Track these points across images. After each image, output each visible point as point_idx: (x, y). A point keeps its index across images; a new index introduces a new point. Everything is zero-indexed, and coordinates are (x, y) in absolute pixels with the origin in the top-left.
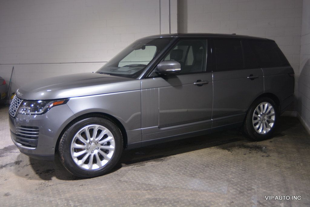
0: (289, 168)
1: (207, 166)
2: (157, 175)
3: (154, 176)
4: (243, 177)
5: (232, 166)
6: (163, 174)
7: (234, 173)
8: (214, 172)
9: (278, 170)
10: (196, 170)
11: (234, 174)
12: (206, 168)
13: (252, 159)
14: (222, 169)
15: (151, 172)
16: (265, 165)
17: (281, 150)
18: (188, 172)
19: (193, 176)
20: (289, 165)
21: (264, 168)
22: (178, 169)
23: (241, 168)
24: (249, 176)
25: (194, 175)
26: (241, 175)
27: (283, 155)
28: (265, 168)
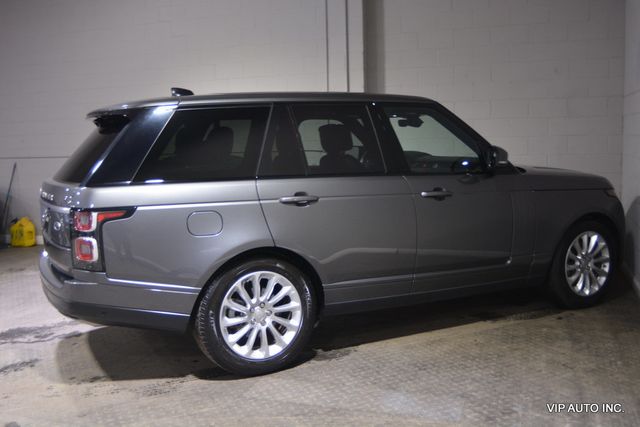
0: (593, 370)
1: (423, 367)
2: (319, 386)
3: (312, 388)
4: (497, 388)
5: (475, 368)
6: (332, 384)
7: (477, 381)
8: (437, 380)
9: (569, 374)
10: (400, 377)
11: (477, 384)
12: (420, 372)
13: (517, 353)
14: (453, 373)
15: (307, 380)
16: (543, 365)
17: (580, 334)
18: (384, 379)
19: (392, 387)
20: (592, 366)
21: (540, 371)
22: (363, 373)
23: (492, 372)
24: (509, 388)
25: (394, 386)
26: (490, 386)
27: (584, 344)
28: (544, 372)
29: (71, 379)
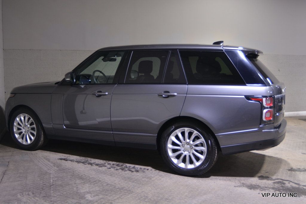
29: (279, 159)
